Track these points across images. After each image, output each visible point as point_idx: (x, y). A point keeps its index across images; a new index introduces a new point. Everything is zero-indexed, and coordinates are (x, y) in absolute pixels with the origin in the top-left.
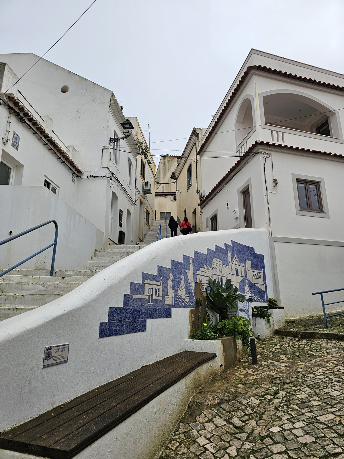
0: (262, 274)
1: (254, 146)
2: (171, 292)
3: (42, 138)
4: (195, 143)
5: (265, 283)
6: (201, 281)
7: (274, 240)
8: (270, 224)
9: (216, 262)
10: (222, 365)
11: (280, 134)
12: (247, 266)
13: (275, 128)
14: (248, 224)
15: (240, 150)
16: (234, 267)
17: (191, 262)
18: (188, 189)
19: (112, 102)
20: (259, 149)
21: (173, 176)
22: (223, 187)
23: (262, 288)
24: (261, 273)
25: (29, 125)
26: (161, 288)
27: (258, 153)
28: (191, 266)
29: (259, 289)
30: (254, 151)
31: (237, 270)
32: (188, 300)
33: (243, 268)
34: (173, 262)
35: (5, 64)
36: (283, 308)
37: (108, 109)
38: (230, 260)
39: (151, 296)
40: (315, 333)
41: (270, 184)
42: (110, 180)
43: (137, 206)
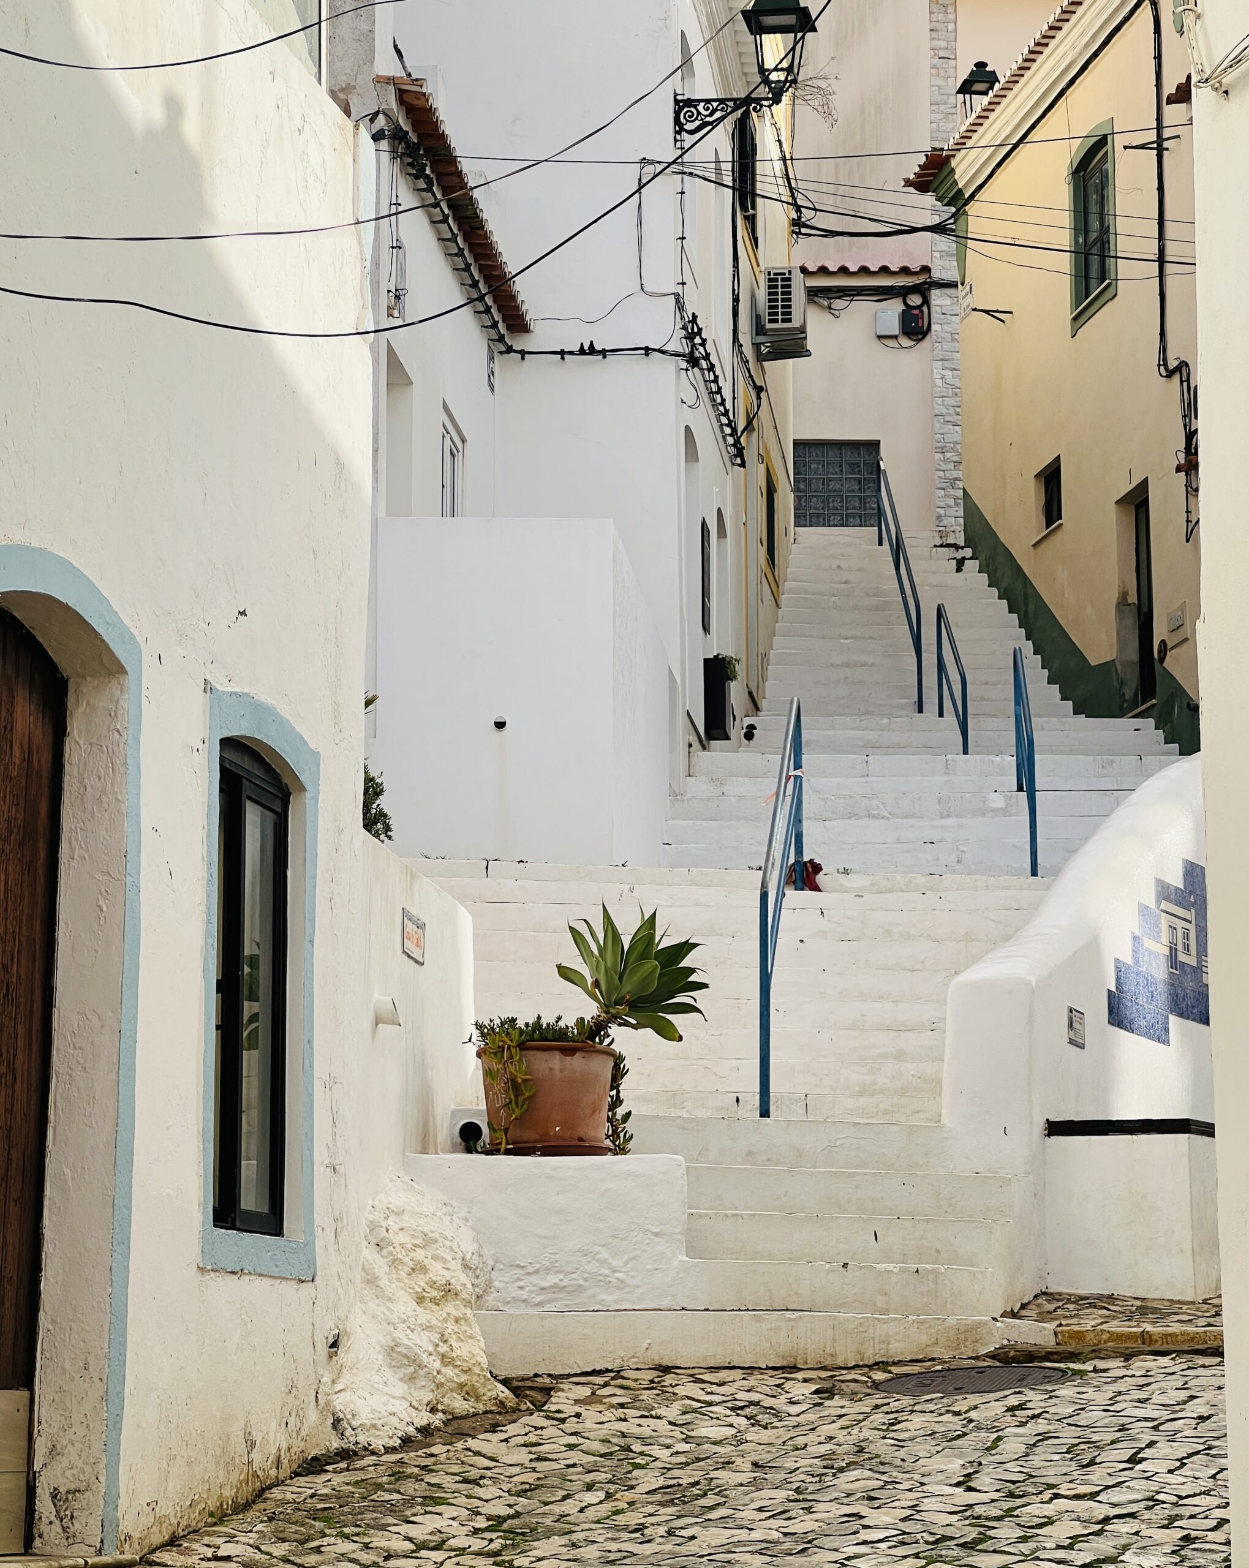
26: (1192, 928)
39: (1173, 950)
42: (684, 365)
43: (743, 465)
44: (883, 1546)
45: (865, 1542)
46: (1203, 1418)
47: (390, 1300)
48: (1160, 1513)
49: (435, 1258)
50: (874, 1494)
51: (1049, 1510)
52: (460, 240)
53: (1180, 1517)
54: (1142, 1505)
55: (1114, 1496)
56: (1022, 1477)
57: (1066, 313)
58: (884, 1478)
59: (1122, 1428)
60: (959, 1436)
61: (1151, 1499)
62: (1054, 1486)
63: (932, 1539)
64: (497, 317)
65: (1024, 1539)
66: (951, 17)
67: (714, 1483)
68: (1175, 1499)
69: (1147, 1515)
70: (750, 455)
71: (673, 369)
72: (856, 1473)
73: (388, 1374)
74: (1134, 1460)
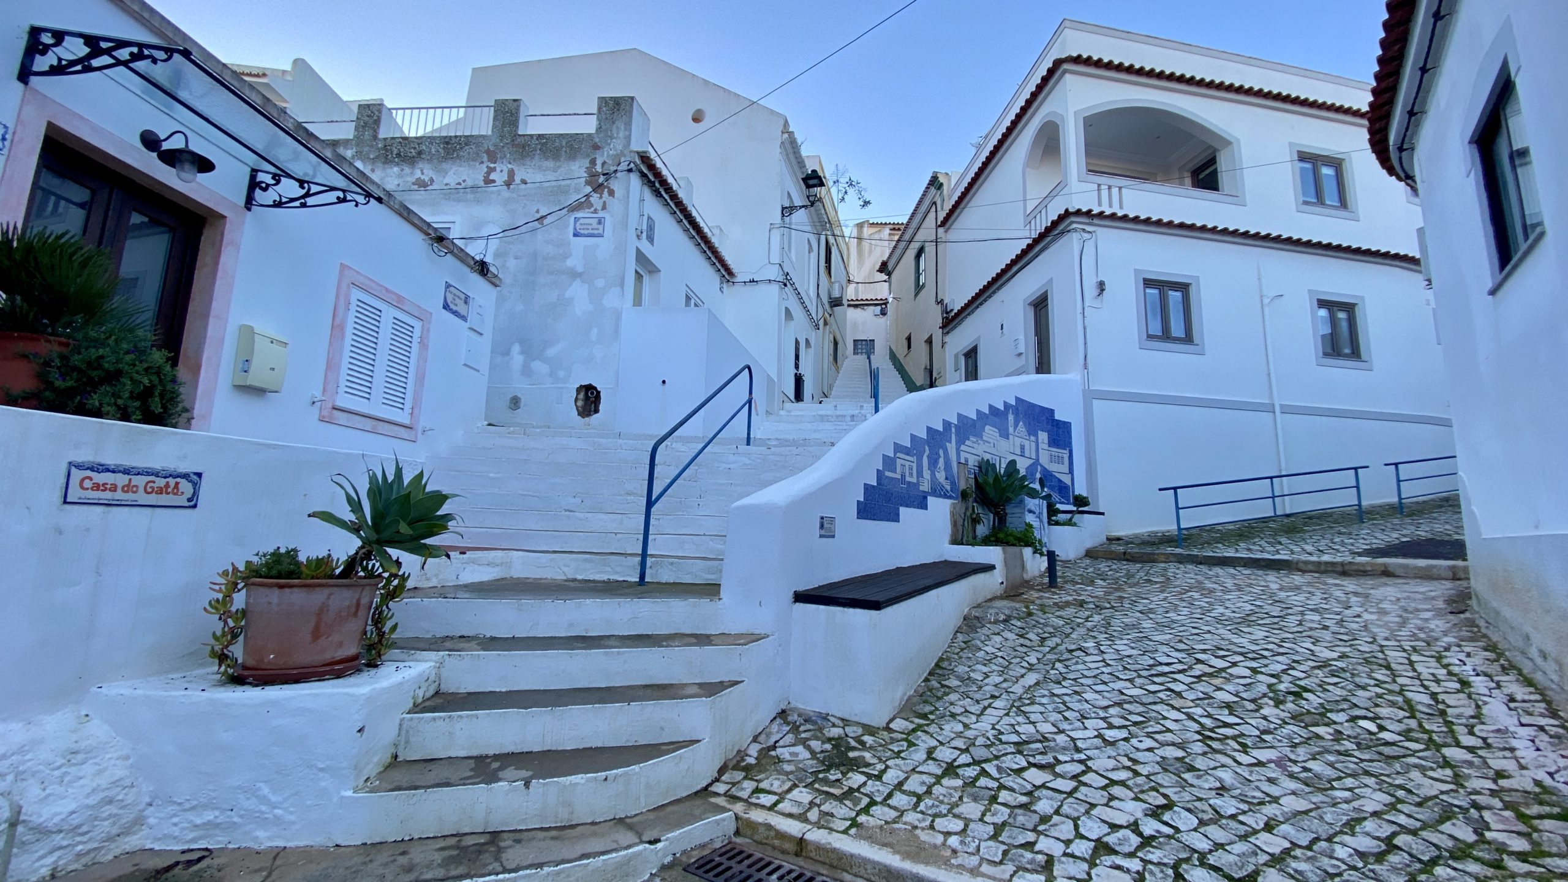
0: (1066, 457)
1: (1062, 218)
2: (927, 474)
3: (682, 220)
4: (935, 203)
5: (1071, 472)
6: (967, 460)
7: (1090, 396)
8: (1086, 367)
9: (990, 432)
10: (1002, 583)
11: (1115, 191)
12: (1040, 441)
13: (1105, 180)
14: (1043, 365)
15: (1033, 222)
16: (1018, 441)
17: (953, 430)
18: (916, 295)
19: (786, 135)
20: (1073, 222)
21: (884, 268)
22: (994, 292)
23: (1066, 479)
24: (1065, 454)
25: (666, 200)
26: (914, 465)
27: (1069, 231)
28: (953, 436)
29: (1060, 481)
30: (1061, 227)
31: (1022, 448)
32: (948, 488)
33: (1033, 445)
34: (929, 429)
35: (632, 98)
36: (1102, 514)
37: (779, 150)
38: (1011, 430)
39: (903, 476)
40: (1158, 554)
41: (1091, 290)
42: (783, 286)
57: (913, 295)
71: (778, 286)
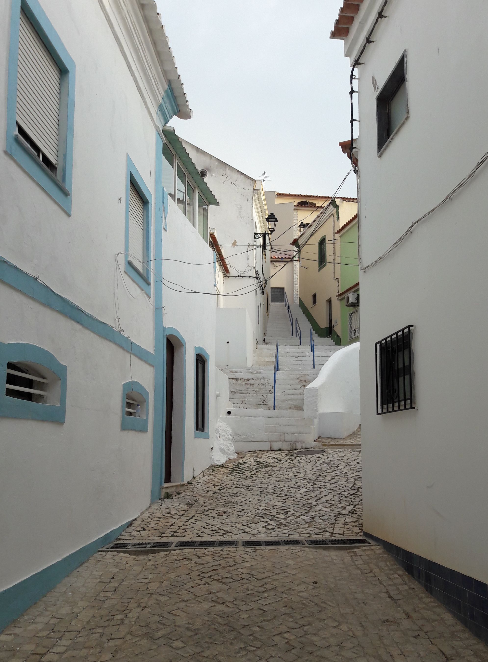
4: (333, 215)
18: (320, 269)
21: (295, 243)
42: (255, 279)
43: (264, 295)
44: (301, 480)
45: (299, 480)
46: (347, 459)
47: (220, 441)
48: (343, 475)
49: (226, 434)
50: (299, 472)
51: (325, 474)
52: (219, 258)
53: (346, 476)
54: (340, 473)
55: (336, 472)
56: (321, 469)
57: (318, 268)
58: (299, 469)
59: (335, 461)
60: (310, 462)
61: (341, 473)
62: (326, 471)
63: (309, 479)
64: (225, 271)
65: (323, 479)
66: (297, 214)
67: (273, 470)
68: (345, 473)
69: (341, 475)
70: (265, 293)
71: (254, 280)
72: (295, 469)
73: (220, 452)
74: (338, 466)
